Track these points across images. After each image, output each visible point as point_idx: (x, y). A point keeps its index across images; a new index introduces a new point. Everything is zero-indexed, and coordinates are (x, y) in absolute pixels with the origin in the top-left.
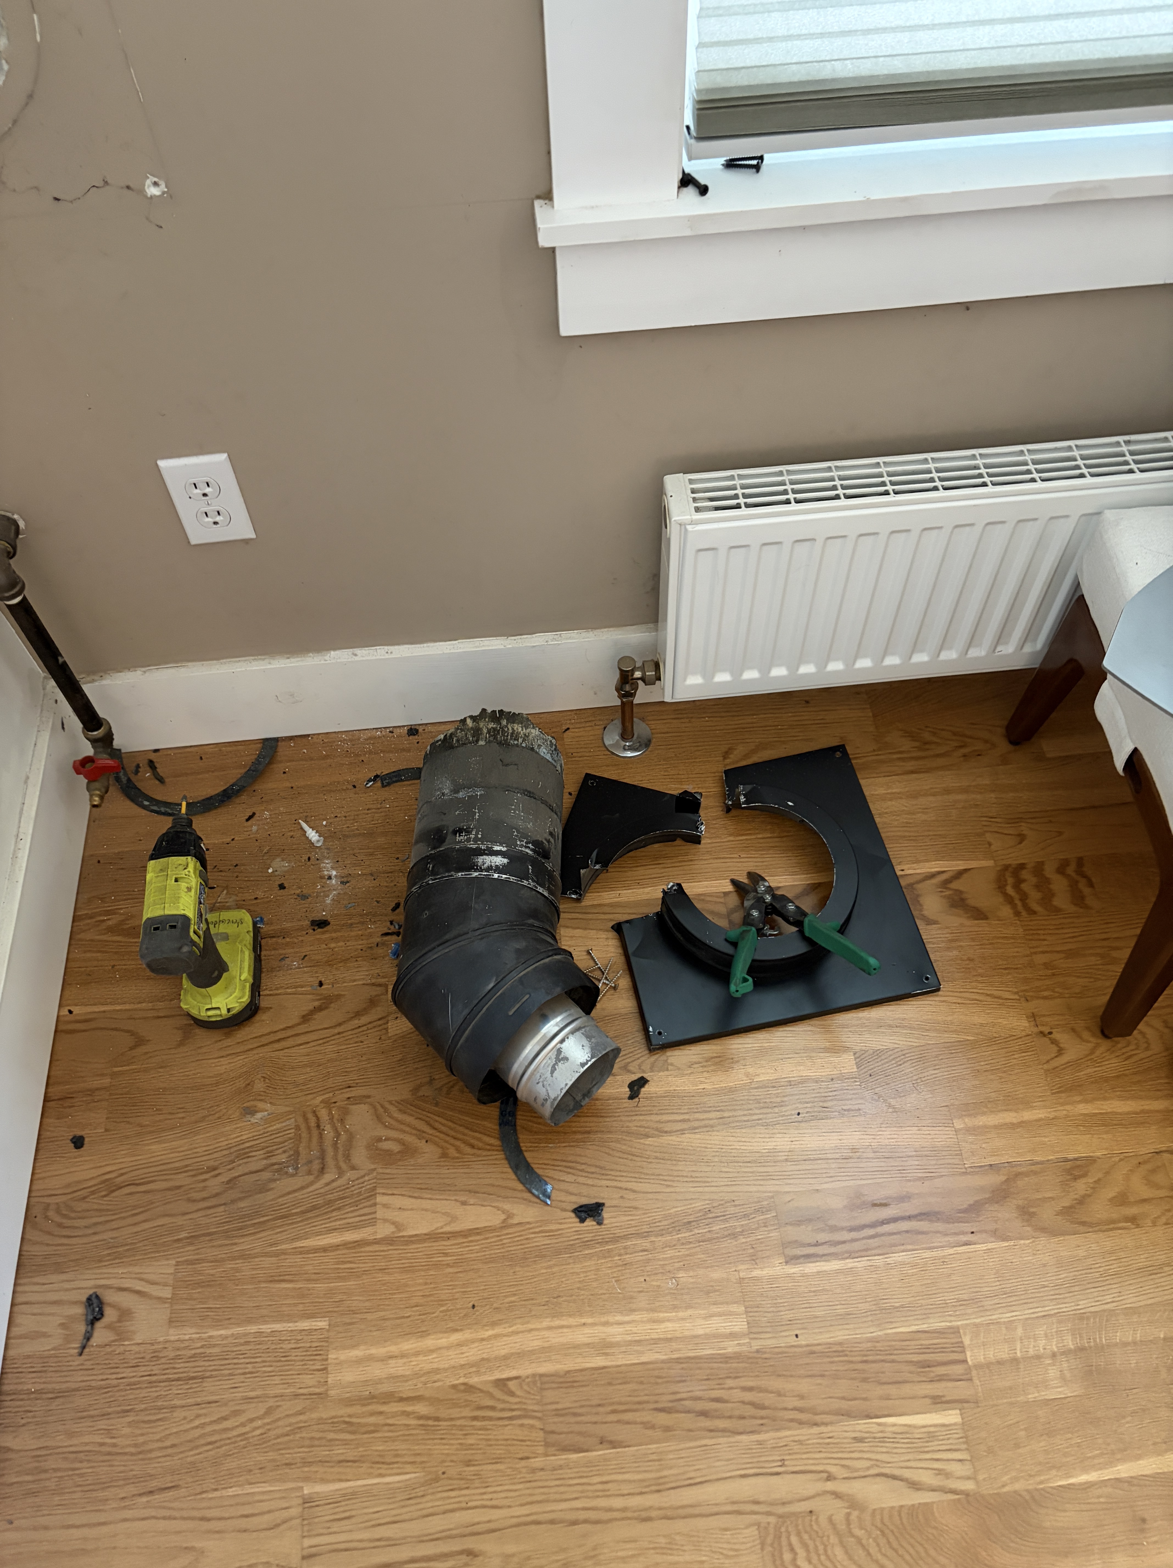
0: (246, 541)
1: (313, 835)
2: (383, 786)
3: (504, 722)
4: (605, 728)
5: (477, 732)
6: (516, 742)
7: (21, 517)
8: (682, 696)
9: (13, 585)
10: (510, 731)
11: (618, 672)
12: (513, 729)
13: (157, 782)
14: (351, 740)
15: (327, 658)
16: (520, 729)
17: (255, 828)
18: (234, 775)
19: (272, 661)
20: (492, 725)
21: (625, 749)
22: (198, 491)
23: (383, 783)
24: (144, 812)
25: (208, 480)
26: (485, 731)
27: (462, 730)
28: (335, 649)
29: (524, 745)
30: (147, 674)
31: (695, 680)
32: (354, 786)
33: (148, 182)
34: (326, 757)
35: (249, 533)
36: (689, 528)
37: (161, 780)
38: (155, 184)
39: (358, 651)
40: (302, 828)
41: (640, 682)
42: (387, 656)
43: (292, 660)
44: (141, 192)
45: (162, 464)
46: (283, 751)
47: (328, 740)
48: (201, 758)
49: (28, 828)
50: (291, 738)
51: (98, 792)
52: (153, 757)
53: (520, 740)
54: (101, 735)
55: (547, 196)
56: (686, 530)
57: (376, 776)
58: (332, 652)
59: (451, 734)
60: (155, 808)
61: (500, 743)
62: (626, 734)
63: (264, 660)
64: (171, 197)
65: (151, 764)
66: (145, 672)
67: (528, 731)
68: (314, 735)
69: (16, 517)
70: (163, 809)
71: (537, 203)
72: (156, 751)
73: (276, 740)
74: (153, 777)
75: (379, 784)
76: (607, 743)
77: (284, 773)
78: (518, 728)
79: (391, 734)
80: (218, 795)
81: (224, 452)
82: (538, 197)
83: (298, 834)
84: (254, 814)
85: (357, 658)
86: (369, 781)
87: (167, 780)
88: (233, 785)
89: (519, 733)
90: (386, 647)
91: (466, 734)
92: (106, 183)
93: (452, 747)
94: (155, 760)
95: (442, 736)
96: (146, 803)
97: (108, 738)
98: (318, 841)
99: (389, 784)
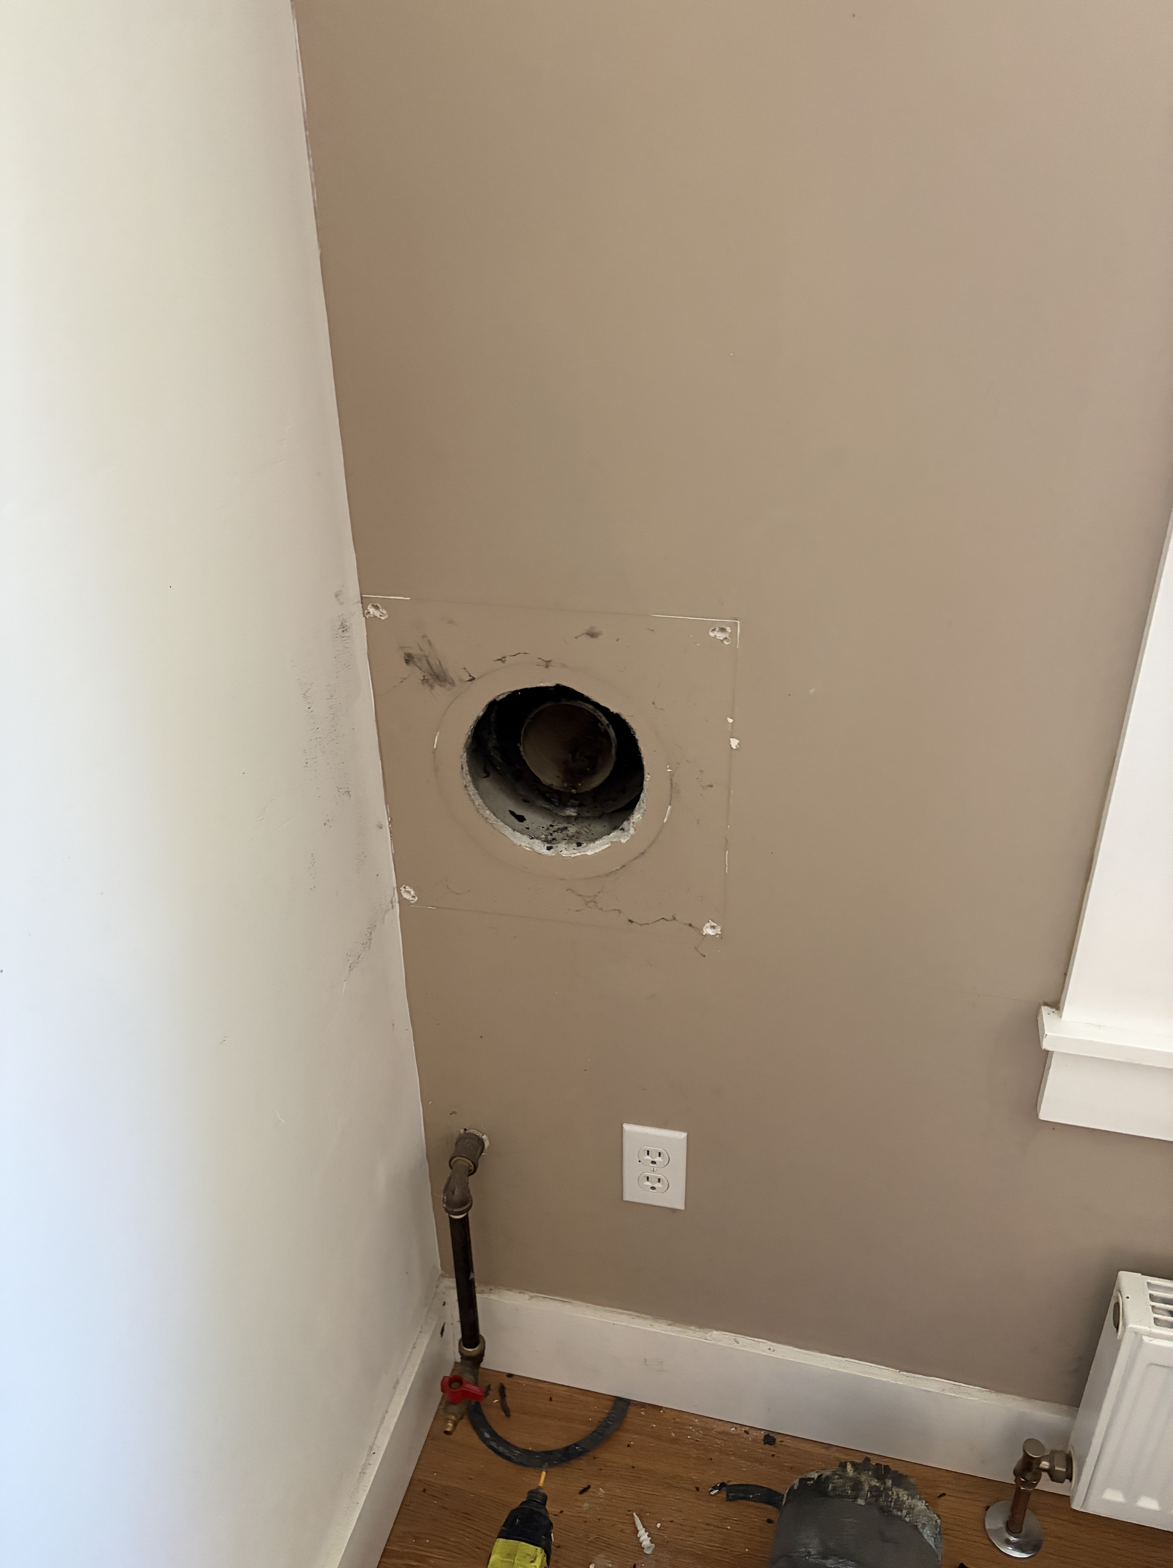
0: (674, 1211)
1: (644, 1537)
2: (728, 1499)
3: (889, 1483)
4: (987, 1508)
5: (857, 1486)
6: (899, 1513)
7: (489, 1139)
8: (1094, 1508)
9: (463, 1203)
10: (895, 1497)
11: (1021, 1455)
12: (898, 1495)
13: (503, 1413)
14: (703, 1429)
15: (708, 1336)
16: (905, 1498)
17: (586, 1505)
18: (580, 1431)
19: (654, 1324)
20: (875, 1483)
21: (1008, 1542)
22: (648, 1157)
23: (728, 1496)
24: (483, 1446)
25: (660, 1150)
26: (867, 1488)
27: (841, 1477)
28: (717, 1329)
29: (907, 1519)
30: (534, 1300)
31: (1114, 1496)
32: (698, 1489)
33: (708, 925)
34: (674, 1441)
35: (681, 1206)
36: (1146, 1339)
37: (507, 1412)
38: (713, 927)
39: (741, 1339)
40: (634, 1523)
41: (1045, 1475)
42: (768, 1353)
43: (674, 1328)
44: (700, 930)
45: (627, 1127)
46: (632, 1417)
47: (680, 1419)
48: (551, 1399)
49: (383, 1442)
50: (643, 1405)
51: (453, 1417)
52: (506, 1381)
53: (904, 1512)
54: (474, 1354)
55: (1056, 1005)
56: (1142, 1340)
57: (723, 1485)
58: (714, 1332)
59: (827, 1477)
60: (494, 1444)
61: (882, 1509)
62: (1013, 1526)
63: (646, 1319)
64: (722, 938)
65: (502, 1390)
66: (532, 1297)
67: (914, 1501)
68: (667, 1408)
69: (484, 1137)
70: (501, 1449)
71: (1045, 1010)
72: (510, 1375)
73: (628, 1402)
74: (499, 1405)
75: (723, 1495)
76: (987, 1527)
77: (629, 1446)
78: (903, 1495)
79: (745, 1435)
80: (558, 1451)
81: (685, 1131)
82: (1046, 1004)
83: (629, 1529)
84: (589, 1487)
85: (737, 1346)
86: (714, 1488)
87: (512, 1414)
88: (576, 1445)
89: (903, 1502)
90: (770, 1343)
91: (844, 1485)
92: (674, 919)
93: (824, 1494)
94: (507, 1386)
95: (815, 1475)
96: (487, 1435)
97: (480, 1357)
98: (649, 1547)
99: (734, 1499)
